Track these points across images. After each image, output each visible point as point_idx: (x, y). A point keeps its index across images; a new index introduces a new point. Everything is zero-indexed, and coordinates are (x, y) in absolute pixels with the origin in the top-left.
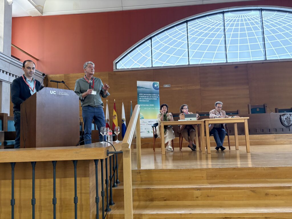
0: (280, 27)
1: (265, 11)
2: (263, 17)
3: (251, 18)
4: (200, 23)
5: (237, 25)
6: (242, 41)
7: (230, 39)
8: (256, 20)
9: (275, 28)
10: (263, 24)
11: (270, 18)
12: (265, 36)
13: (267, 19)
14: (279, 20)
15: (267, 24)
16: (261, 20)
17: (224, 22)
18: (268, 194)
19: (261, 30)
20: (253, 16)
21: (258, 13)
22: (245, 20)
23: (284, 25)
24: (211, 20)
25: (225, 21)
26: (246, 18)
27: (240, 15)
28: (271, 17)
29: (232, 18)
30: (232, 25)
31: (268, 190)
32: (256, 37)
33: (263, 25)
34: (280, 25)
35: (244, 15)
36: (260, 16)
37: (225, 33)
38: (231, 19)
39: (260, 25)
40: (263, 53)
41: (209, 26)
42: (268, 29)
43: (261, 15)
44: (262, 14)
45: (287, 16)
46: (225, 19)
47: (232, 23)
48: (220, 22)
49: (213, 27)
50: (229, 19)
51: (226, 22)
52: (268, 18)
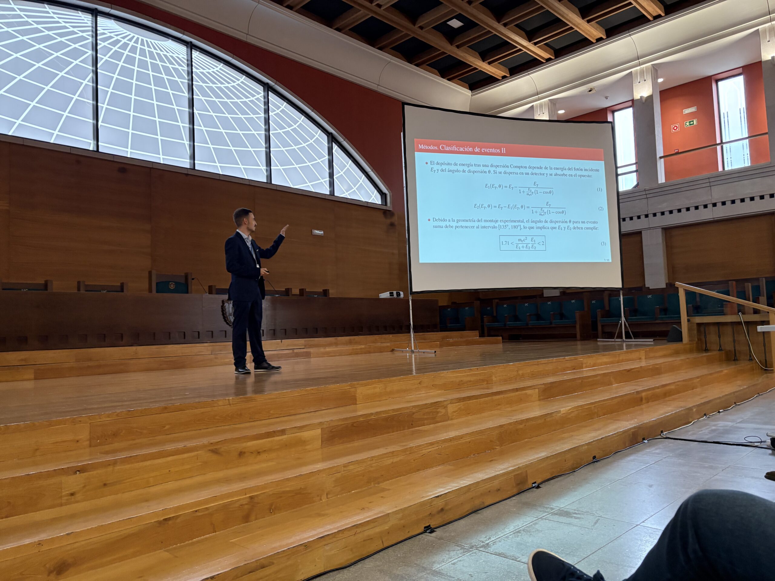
0: (228, 101)
1: (198, 52)
2: (193, 64)
3: (165, 56)
4: (22, 14)
5: (130, 60)
6: (140, 107)
7: (110, 90)
8: (177, 66)
9: (217, 100)
10: (194, 83)
11: (208, 73)
12: (195, 111)
13: (202, 73)
14: (227, 85)
15: (201, 84)
16: (190, 70)
17: (96, 40)
18: (244, 453)
19: (186, 94)
20: (171, 54)
21: (182, 50)
22: (152, 56)
23: (236, 100)
24: (57, 20)
25: (98, 38)
26: (153, 50)
27: (140, 38)
28: (210, 71)
29: (119, 38)
30: (117, 56)
31: (244, 445)
32: (176, 108)
33: (192, 84)
34: (229, 97)
35: (149, 40)
36: (187, 60)
37: (97, 68)
38: (116, 38)
39: (187, 81)
40: (188, 151)
41: (50, 33)
42: (203, 98)
43: (190, 59)
44: (193, 57)
45: (242, 82)
46: (98, 32)
47: (115, 49)
48: (84, 34)
49: (63, 39)
50: (109, 35)
51: (101, 40)
52: (204, 71)
